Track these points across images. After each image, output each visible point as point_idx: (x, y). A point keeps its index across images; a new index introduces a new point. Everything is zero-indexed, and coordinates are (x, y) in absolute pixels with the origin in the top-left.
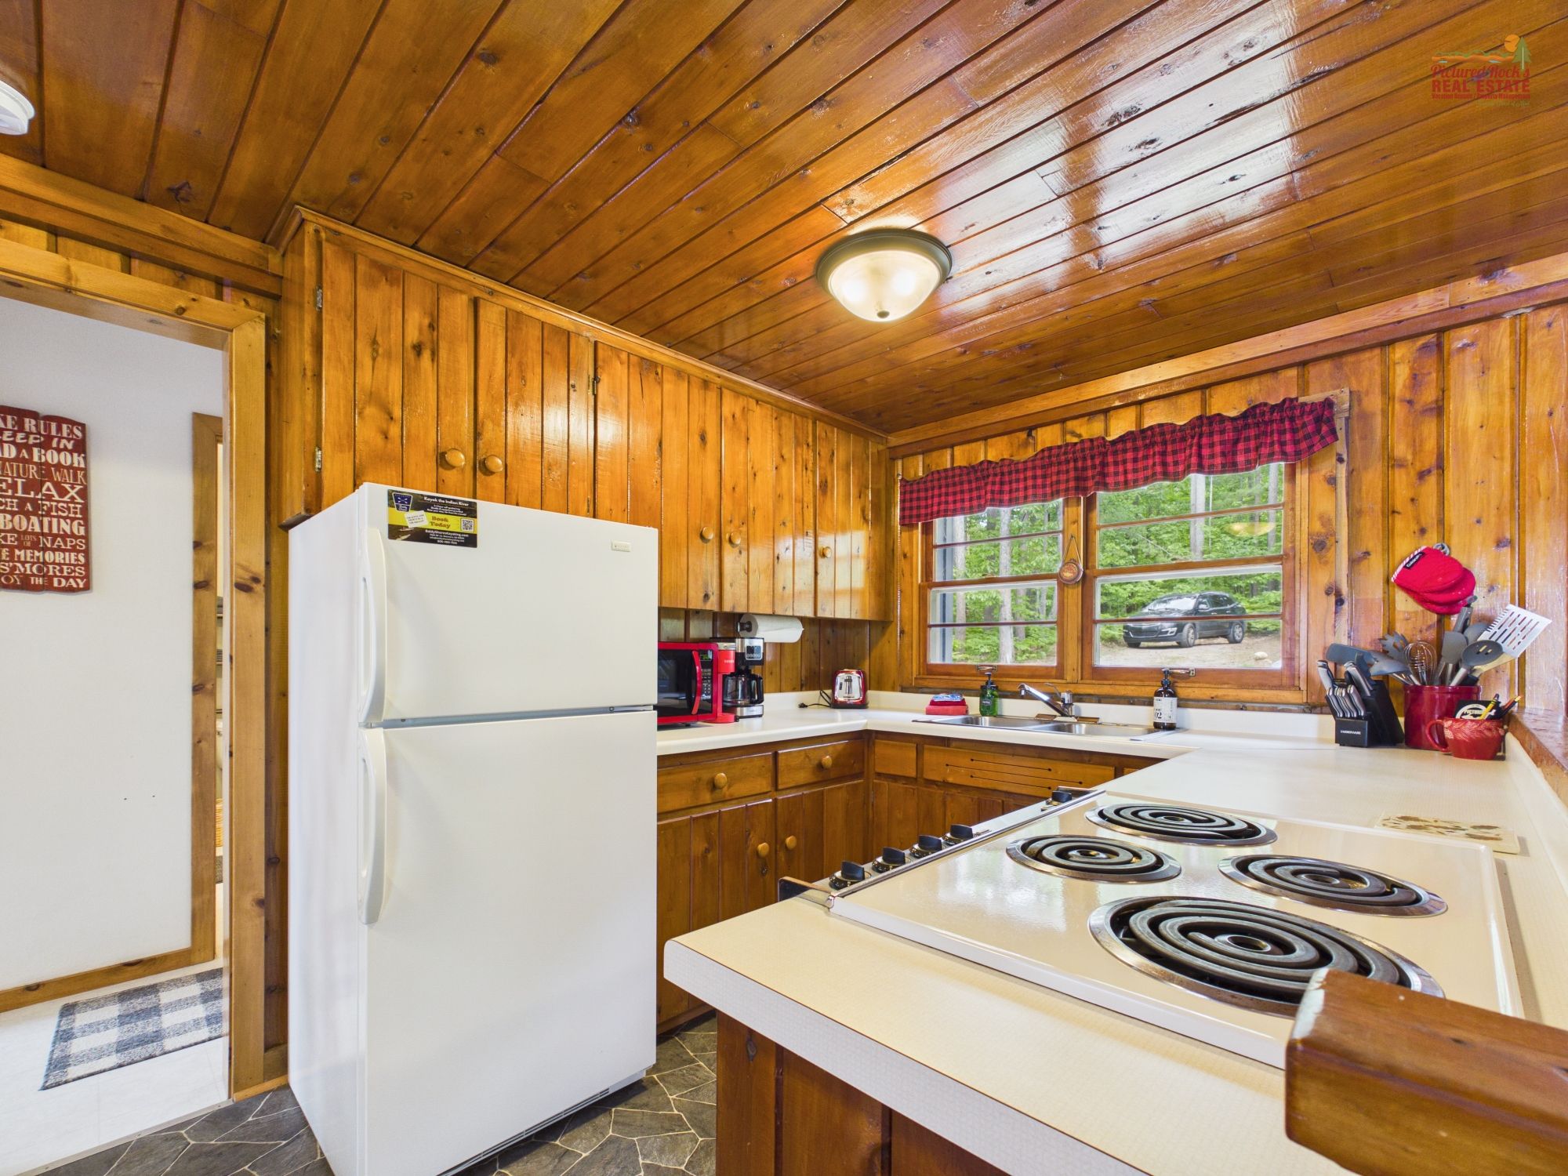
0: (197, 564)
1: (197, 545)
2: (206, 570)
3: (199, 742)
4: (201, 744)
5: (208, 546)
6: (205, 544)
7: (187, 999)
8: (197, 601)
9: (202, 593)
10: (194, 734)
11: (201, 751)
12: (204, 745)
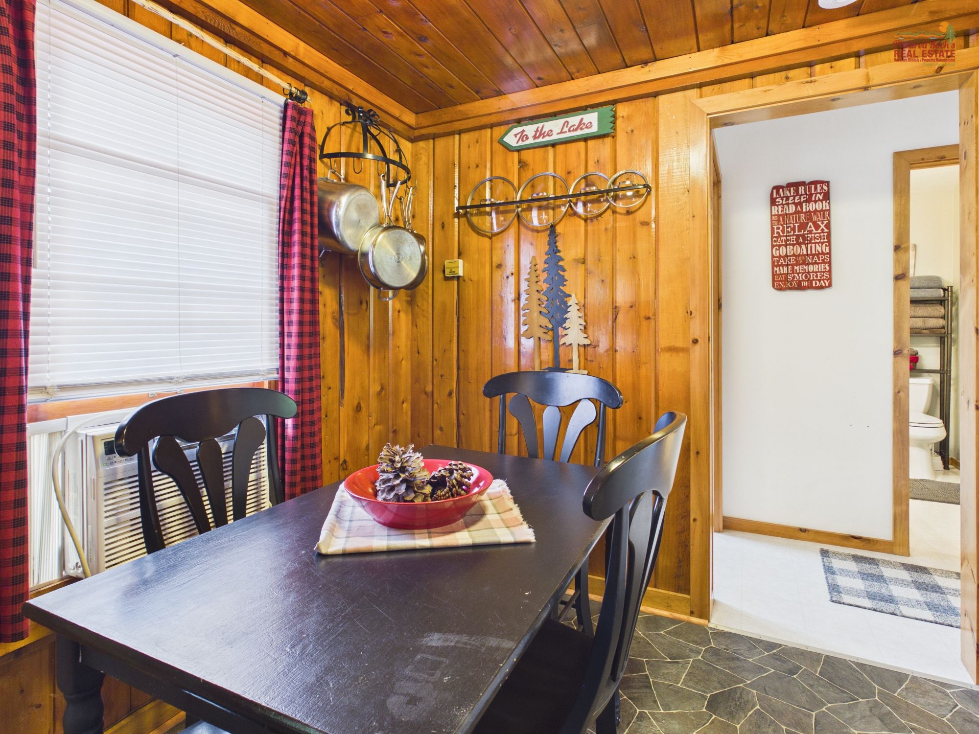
0: (897, 261)
1: (897, 248)
2: (904, 266)
3: (899, 392)
4: (900, 394)
5: (905, 247)
6: (903, 246)
7: (902, 580)
8: (896, 289)
9: (900, 282)
10: (895, 386)
11: (900, 400)
12: (901, 394)
